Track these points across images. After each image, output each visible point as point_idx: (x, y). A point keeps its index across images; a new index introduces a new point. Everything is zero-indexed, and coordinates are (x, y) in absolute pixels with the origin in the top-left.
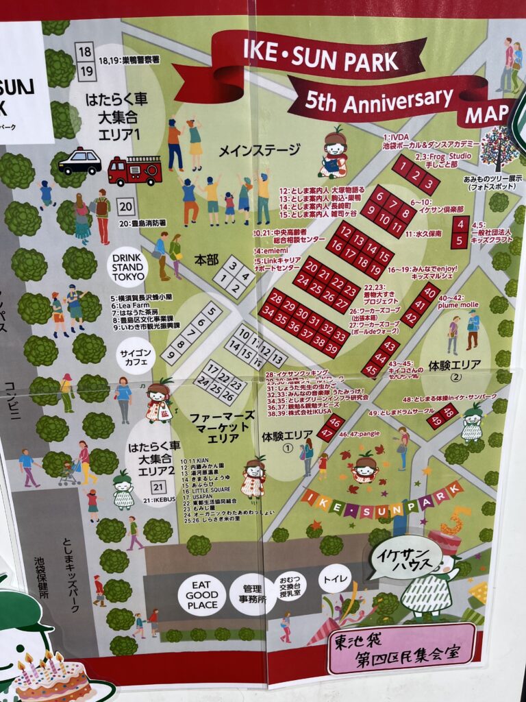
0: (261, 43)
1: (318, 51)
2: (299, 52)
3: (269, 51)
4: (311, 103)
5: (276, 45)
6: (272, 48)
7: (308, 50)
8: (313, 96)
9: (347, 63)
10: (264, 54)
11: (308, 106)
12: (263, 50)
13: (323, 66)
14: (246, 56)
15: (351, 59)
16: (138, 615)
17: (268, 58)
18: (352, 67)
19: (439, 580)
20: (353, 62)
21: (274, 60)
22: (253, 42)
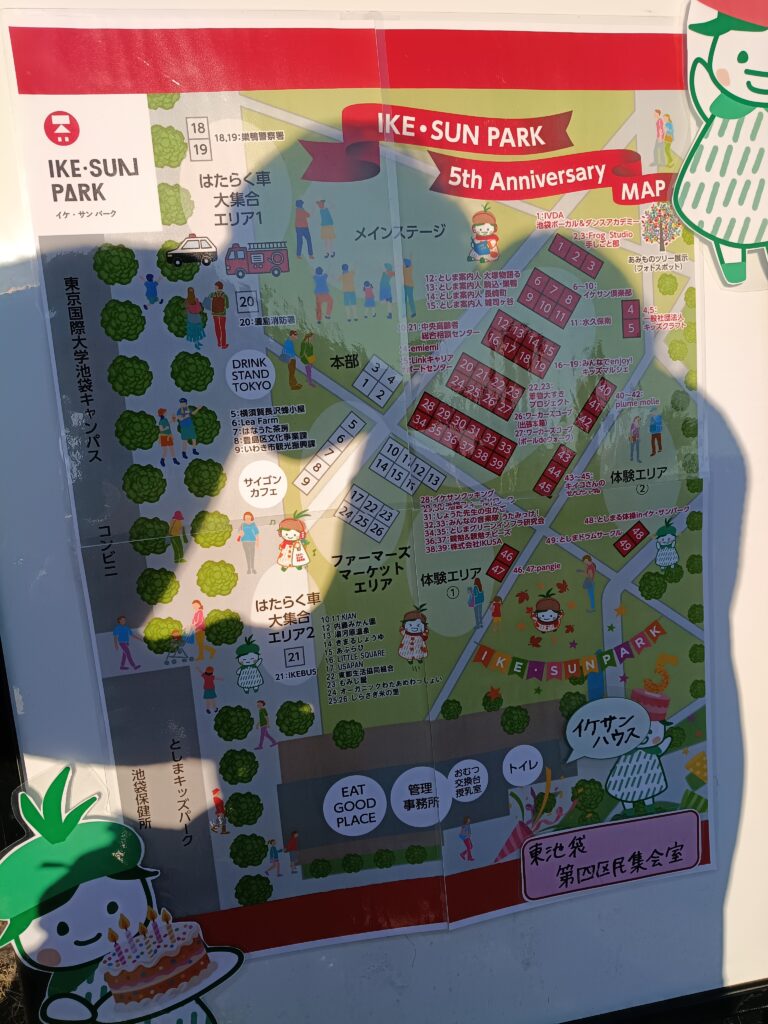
0: (397, 117)
1: (459, 126)
2: (438, 126)
3: (405, 125)
4: (455, 179)
5: (413, 119)
6: (409, 122)
7: (447, 124)
8: (456, 172)
9: (491, 138)
10: (400, 129)
11: (451, 182)
12: (399, 124)
13: (465, 141)
14: (381, 131)
15: (494, 133)
16: (271, 842)
17: (405, 133)
18: (496, 142)
19: (649, 755)
20: (497, 136)
21: (412, 134)
22: (388, 116)
